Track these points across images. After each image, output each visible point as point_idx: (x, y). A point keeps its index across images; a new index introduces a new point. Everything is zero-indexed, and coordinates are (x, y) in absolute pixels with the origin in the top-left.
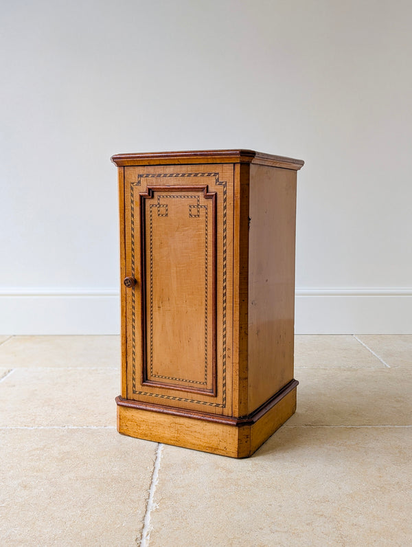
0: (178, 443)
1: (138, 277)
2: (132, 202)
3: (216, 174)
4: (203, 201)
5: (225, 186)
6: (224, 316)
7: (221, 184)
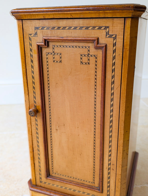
1: (40, 108)
2: (31, 50)
3: (106, 27)
4: (93, 51)
5: (115, 38)
6: (110, 142)
7: (111, 36)
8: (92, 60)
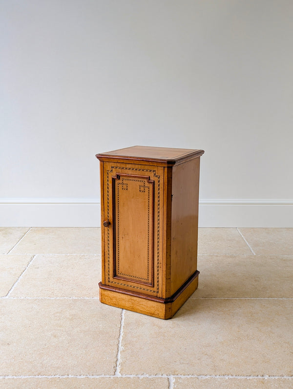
0: (133, 310)
1: (111, 221)
2: (108, 181)
3: (154, 171)
4: (147, 184)
5: (159, 178)
6: (158, 246)
7: (157, 176)
8: (147, 190)
